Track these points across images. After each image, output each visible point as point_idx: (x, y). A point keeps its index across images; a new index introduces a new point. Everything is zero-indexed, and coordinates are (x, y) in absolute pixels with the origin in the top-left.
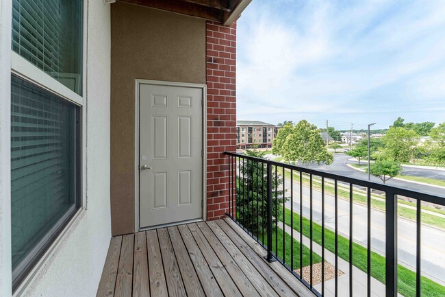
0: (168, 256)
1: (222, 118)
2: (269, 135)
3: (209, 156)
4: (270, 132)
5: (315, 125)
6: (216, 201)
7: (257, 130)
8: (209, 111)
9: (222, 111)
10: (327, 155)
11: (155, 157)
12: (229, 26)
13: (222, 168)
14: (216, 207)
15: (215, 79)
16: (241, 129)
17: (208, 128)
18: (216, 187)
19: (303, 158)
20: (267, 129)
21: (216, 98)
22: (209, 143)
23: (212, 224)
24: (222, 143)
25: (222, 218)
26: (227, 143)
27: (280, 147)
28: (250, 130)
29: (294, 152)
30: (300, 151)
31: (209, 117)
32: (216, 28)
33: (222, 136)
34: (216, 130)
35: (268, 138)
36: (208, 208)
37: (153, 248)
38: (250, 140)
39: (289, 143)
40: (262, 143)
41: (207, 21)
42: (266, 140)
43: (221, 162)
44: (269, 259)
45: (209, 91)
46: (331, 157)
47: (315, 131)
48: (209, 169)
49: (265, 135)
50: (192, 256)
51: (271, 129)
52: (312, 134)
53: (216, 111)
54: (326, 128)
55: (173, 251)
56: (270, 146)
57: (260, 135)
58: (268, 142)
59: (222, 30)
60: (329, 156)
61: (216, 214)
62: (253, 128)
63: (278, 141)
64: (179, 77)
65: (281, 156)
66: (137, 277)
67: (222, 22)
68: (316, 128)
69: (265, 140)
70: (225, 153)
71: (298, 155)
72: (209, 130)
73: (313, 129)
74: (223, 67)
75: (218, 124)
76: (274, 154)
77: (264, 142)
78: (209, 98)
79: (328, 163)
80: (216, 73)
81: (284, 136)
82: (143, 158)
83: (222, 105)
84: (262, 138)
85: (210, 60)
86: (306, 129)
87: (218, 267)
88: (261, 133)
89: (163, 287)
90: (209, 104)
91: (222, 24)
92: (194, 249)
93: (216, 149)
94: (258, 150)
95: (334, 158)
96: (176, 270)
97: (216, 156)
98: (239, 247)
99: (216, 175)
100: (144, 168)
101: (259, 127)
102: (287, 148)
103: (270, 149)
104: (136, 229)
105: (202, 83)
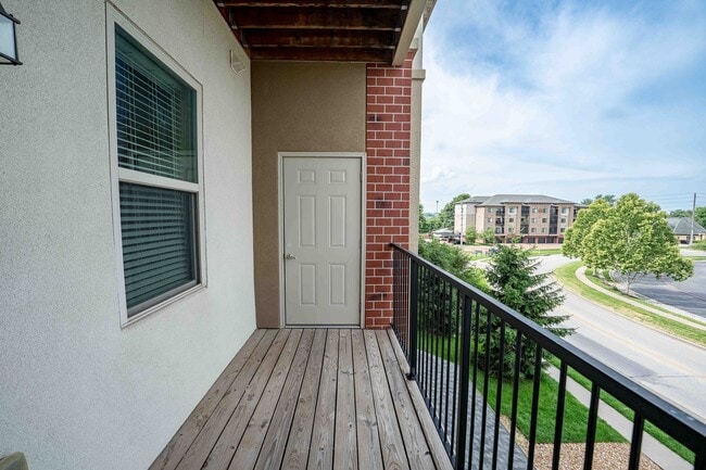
0: (303, 354)
1: (389, 196)
2: (563, 221)
3: (368, 248)
4: (564, 215)
5: (656, 203)
6: (378, 305)
7: (539, 211)
8: (370, 187)
9: (388, 188)
10: (680, 262)
11: (301, 244)
12: (400, 66)
13: (387, 264)
14: (378, 314)
15: (379, 144)
16: (507, 210)
17: (368, 211)
18: (378, 289)
19: (623, 265)
20: (560, 210)
21: (380, 171)
22: (368, 231)
23: (369, 333)
24: (388, 231)
25: (386, 329)
26: (397, 230)
27: (578, 242)
28: (525, 211)
29: (604, 253)
30: (618, 251)
31: (369, 196)
32: (382, 73)
33: (388, 222)
34: (379, 213)
35: (560, 225)
36: (367, 314)
37: (291, 345)
38: (525, 228)
39: (596, 236)
40: (547, 234)
41: (368, 65)
42: (556, 228)
43: (386, 256)
44: (410, 377)
45: (369, 161)
46: (687, 267)
47: (654, 215)
48: (368, 264)
49: (554, 221)
50: (326, 360)
51: (567, 210)
52: (646, 221)
53: (379, 187)
54: (691, 209)
55: (309, 352)
56: (561, 241)
57: (544, 221)
58: (559, 234)
59: (391, 73)
60: (684, 264)
61: (377, 322)
62: (532, 207)
63: (576, 232)
64: (329, 144)
65: (579, 259)
66: (264, 365)
67: (389, 63)
68: (659, 208)
69: (553, 229)
70: (391, 245)
71: (613, 259)
72: (369, 214)
73: (650, 210)
74: (389, 127)
75: (383, 205)
76: (565, 254)
77: (551, 232)
78: (370, 170)
79: (679, 278)
80: (379, 135)
81: (587, 223)
82: (288, 245)
83: (389, 179)
84: (547, 226)
85: (372, 118)
86: (635, 211)
87: (347, 373)
88: (547, 216)
89: (283, 377)
90: (369, 179)
91: (390, 65)
92: (332, 353)
93: (379, 239)
94: (518, 246)
95: (695, 270)
96: (303, 367)
97: (379, 248)
98: (385, 359)
99: (378, 272)
100: (289, 258)
101: (542, 207)
102: (590, 245)
103: (560, 246)
104: (282, 325)
105: (360, 151)
